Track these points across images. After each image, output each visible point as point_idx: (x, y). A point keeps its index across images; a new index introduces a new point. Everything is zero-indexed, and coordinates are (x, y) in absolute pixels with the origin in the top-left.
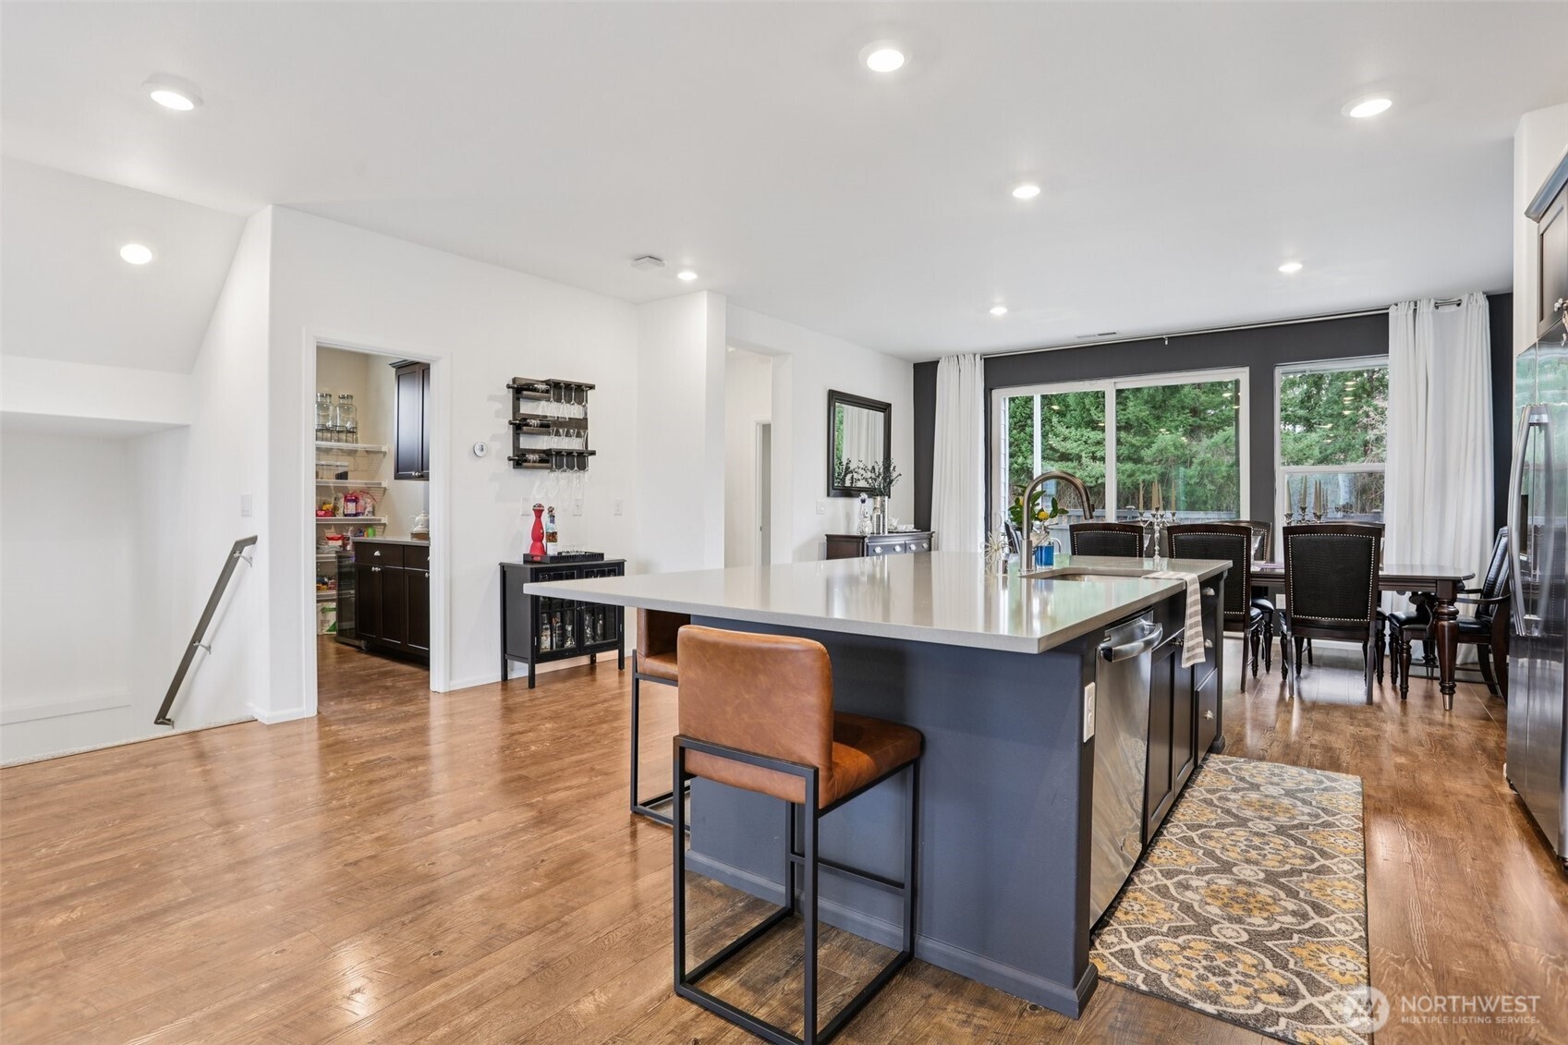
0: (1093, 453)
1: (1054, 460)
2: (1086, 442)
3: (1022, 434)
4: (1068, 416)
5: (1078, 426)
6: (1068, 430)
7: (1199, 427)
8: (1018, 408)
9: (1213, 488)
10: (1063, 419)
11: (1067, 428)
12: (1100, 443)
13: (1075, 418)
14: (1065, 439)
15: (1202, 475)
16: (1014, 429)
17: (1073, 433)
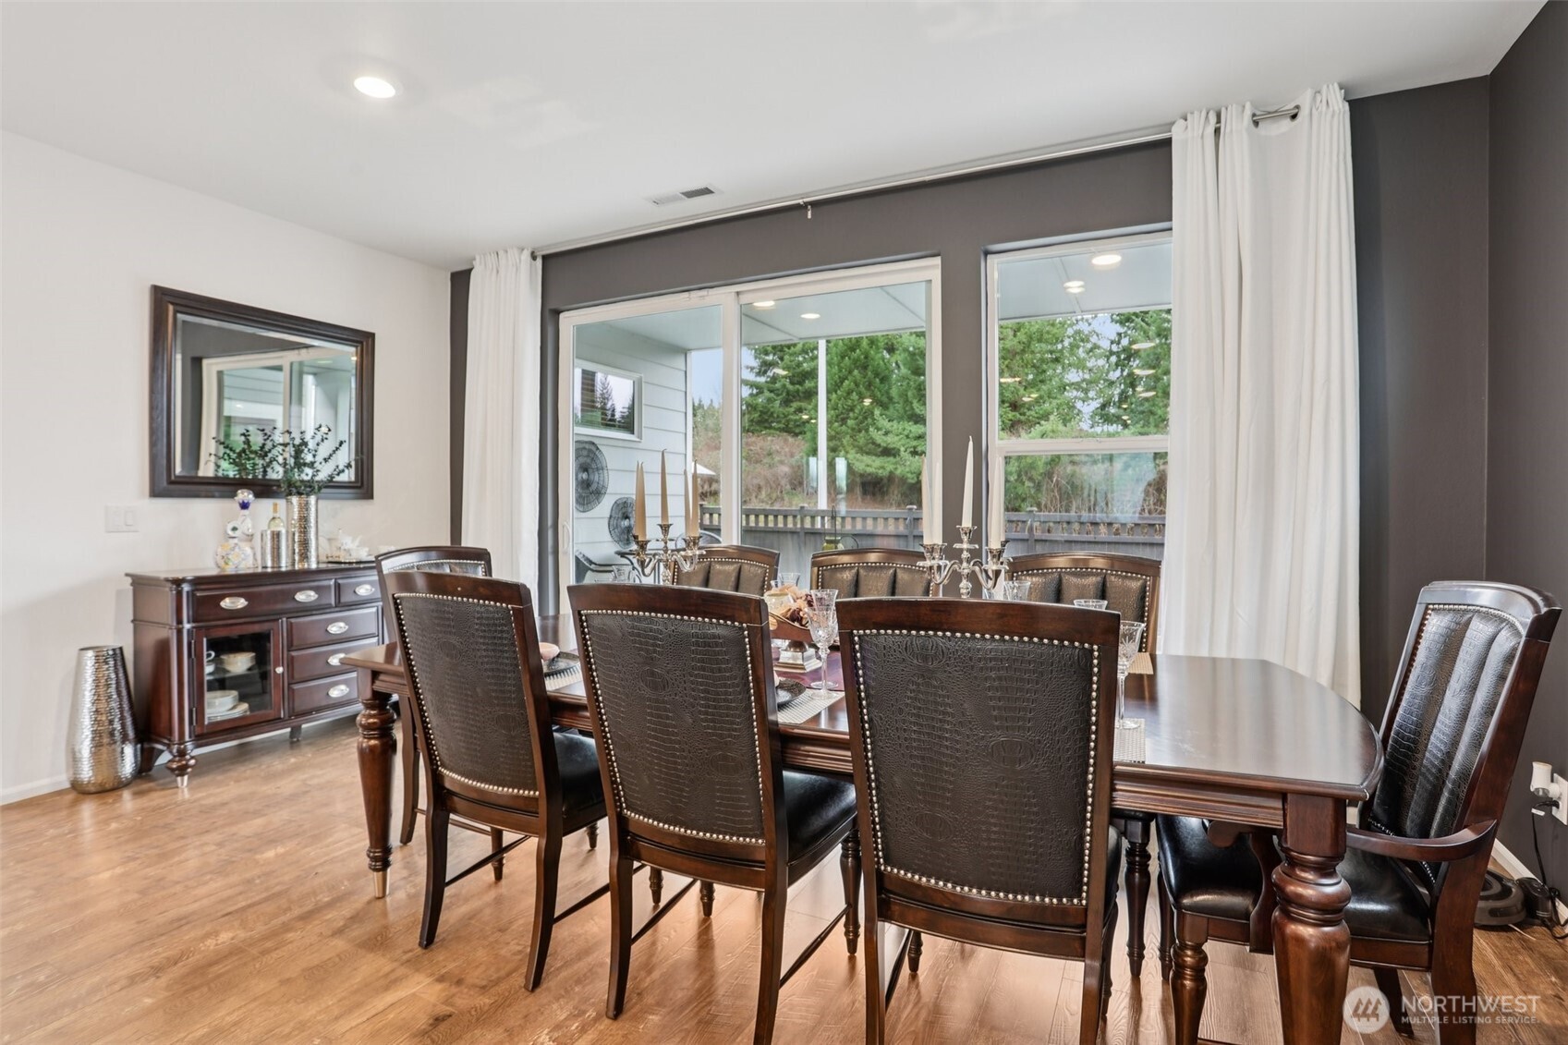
0: (915, 447)
1: (876, 455)
2: (907, 437)
3: (844, 428)
4: (891, 409)
5: (900, 419)
6: (891, 423)
7: (1020, 422)
8: (840, 400)
9: (1031, 485)
10: (886, 412)
11: (889, 421)
12: (921, 437)
13: (898, 411)
14: (886, 433)
15: (1020, 471)
16: (836, 421)
17: (895, 426)
